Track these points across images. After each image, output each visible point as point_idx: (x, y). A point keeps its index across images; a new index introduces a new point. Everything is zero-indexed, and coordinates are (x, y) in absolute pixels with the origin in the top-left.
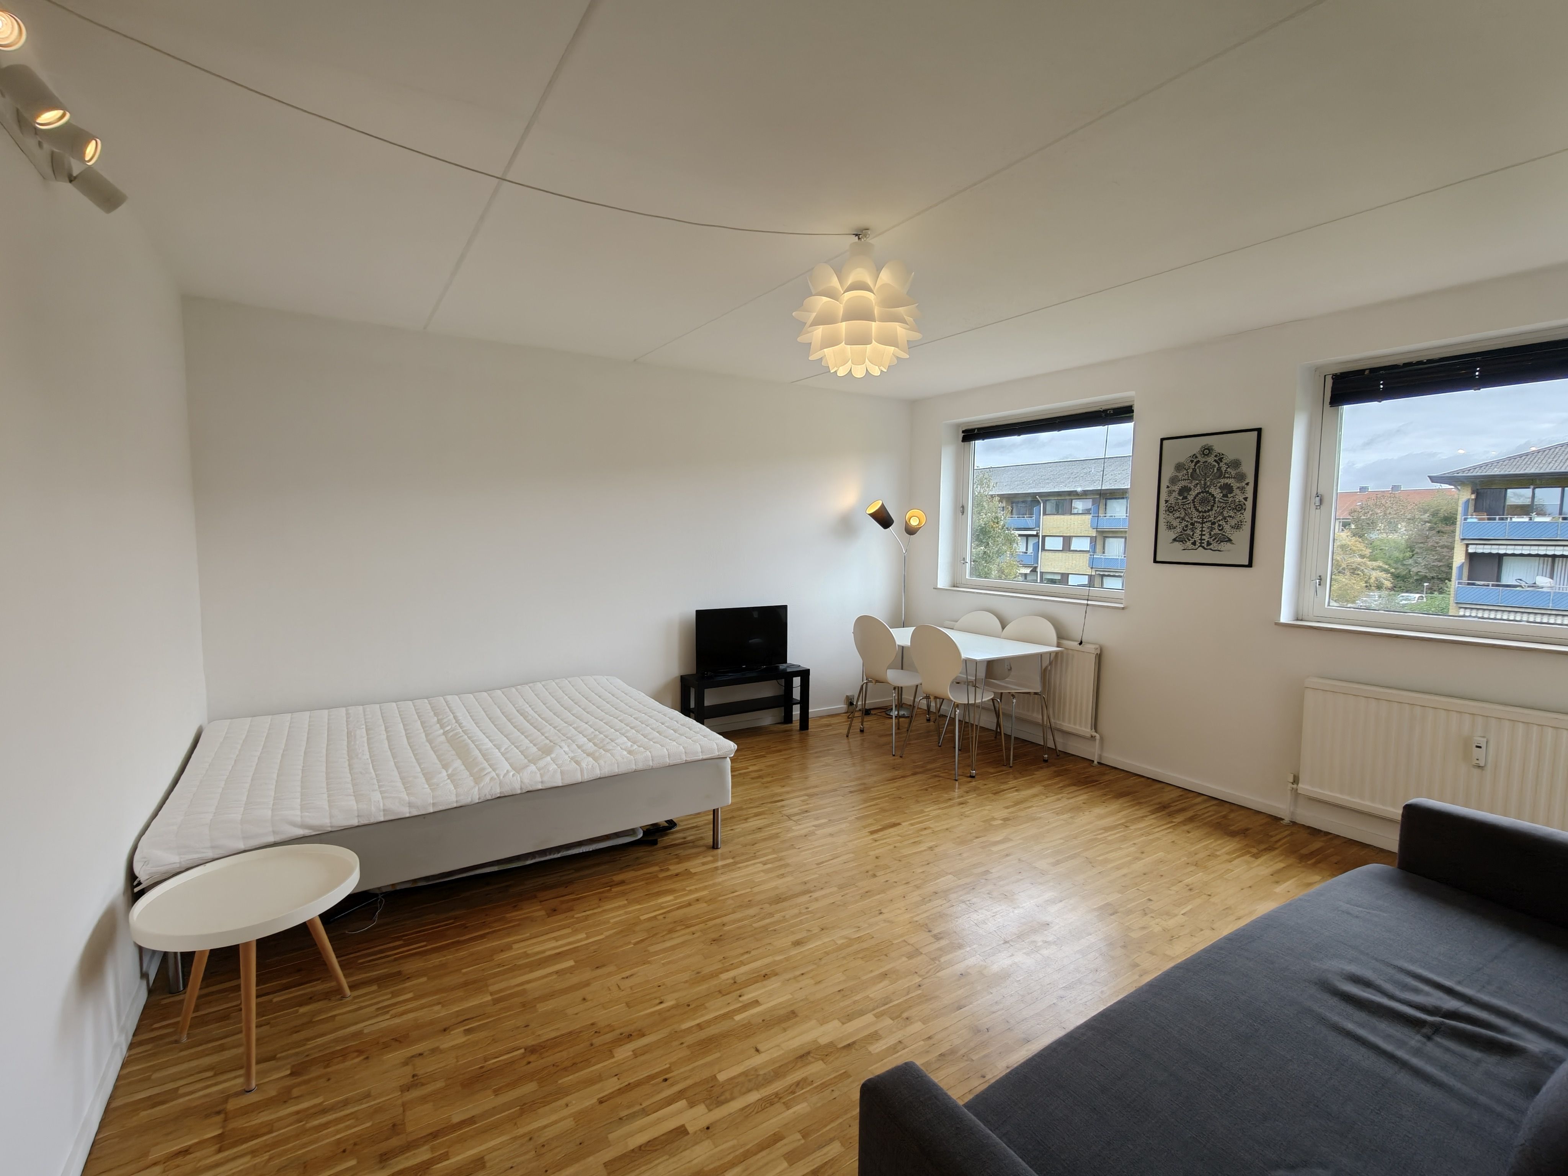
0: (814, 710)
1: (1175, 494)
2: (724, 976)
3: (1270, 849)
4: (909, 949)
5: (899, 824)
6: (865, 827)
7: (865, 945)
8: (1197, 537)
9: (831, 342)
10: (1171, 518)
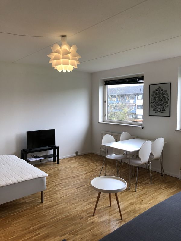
0: (60, 157)
1: (153, 99)
2: (31, 228)
3: (174, 186)
4: (81, 217)
5: (84, 186)
6: (75, 187)
7: (69, 217)
8: (158, 109)
9: (58, 64)
10: (152, 105)
